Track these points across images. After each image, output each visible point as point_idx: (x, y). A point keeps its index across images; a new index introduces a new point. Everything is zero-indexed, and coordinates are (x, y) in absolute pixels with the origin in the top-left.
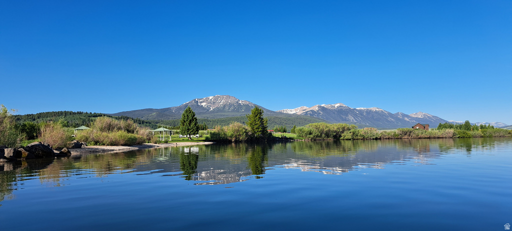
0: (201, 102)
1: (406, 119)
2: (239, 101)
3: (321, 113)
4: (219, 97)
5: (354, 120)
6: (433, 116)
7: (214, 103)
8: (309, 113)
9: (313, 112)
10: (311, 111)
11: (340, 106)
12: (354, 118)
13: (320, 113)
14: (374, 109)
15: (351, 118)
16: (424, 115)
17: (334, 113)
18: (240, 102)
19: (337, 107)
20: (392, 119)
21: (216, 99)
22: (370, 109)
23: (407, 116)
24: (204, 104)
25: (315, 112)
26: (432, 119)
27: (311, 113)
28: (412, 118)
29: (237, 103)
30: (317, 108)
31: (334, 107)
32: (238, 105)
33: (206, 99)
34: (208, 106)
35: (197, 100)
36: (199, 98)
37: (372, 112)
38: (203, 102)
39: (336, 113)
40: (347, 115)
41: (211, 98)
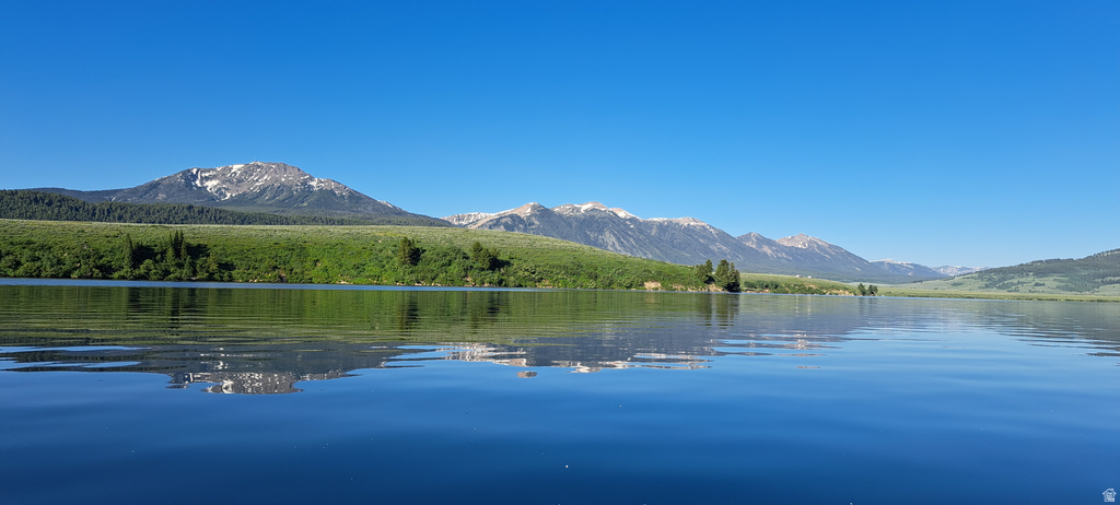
0: (207, 179)
1: (766, 249)
2: (312, 179)
3: (536, 222)
4: (259, 167)
5: (617, 245)
6: (831, 246)
7: (239, 181)
8: (504, 220)
9: (514, 221)
10: (512, 216)
11: (593, 210)
12: (618, 239)
13: (533, 224)
14: (684, 221)
15: (609, 238)
16: (810, 242)
17: (570, 225)
18: (314, 184)
19: (586, 211)
20: (724, 248)
21: (248, 171)
22: (675, 220)
23: (769, 243)
24: (210, 184)
25: (521, 220)
26: (827, 253)
27: (509, 221)
28: (782, 248)
29: (304, 183)
30: (529, 210)
31: (578, 210)
32: (303, 191)
33: (224, 169)
34: (220, 189)
35: (194, 171)
36: (203, 168)
37: (674, 229)
38: (214, 177)
39: (574, 224)
40: (601, 232)
41: (236, 167)
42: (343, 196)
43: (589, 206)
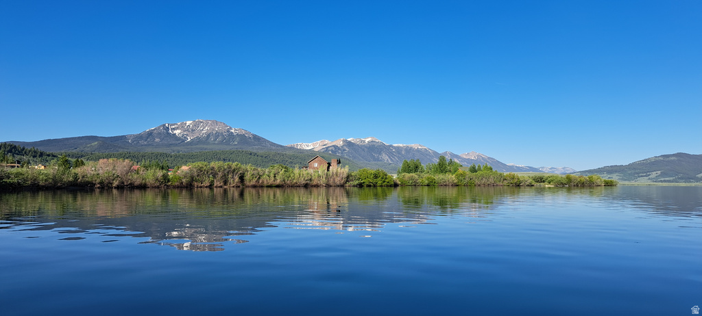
0: (174, 129)
2: (231, 128)
3: (347, 149)
4: (201, 122)
5: (389, 160)
6: (489, 158)
7: (193, 130)
8: (330, 148)
9: (336, 149)
10: (334, 146)
11: (372, 141)
12: (390, 158)
13: (345, 150)
14: (415, 146)
15: (385, 157)
16: (478, 156)
17: (364, 150)
18: (233, 131)
19: (368, 142)
21: (196, 125)
22: (410, 145)
23: (457, 156)
24: (177, 132)
25: (339, 149)
26: (487, 162)
27: (334, 149)
28: (464, 160)
29: (228, 131)
30: (341, 143)
31: (364, 141)
32: (229, 135)
33: (182, 124)
34: (183, 135)
35: (167, 125)
36: (171, 123)
37: (413, 151)
38: (177, 128)
39: (366, 150)
40: (380, 154)
41: (188, 123)
42: (250, 138)
43: (369, 139)
